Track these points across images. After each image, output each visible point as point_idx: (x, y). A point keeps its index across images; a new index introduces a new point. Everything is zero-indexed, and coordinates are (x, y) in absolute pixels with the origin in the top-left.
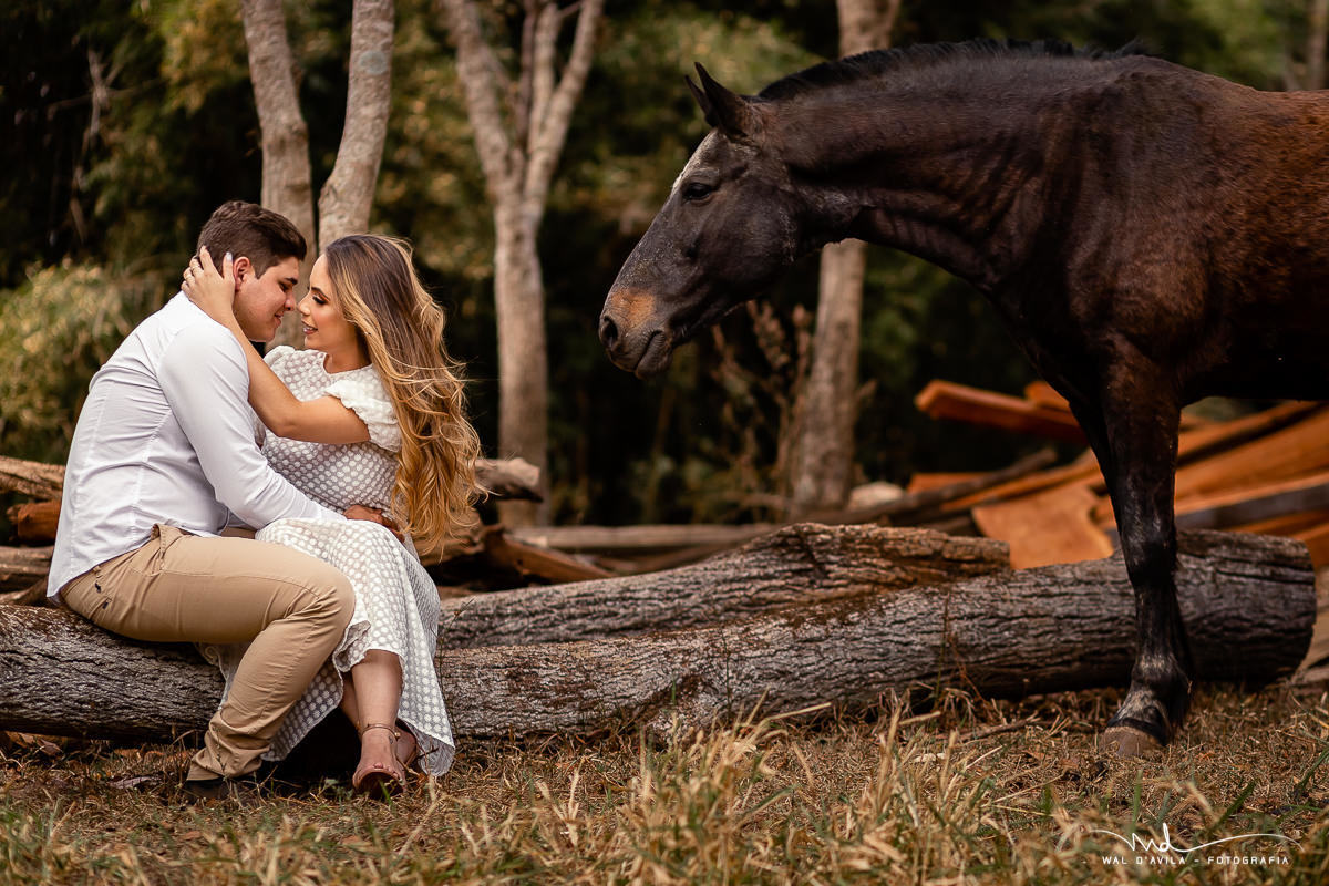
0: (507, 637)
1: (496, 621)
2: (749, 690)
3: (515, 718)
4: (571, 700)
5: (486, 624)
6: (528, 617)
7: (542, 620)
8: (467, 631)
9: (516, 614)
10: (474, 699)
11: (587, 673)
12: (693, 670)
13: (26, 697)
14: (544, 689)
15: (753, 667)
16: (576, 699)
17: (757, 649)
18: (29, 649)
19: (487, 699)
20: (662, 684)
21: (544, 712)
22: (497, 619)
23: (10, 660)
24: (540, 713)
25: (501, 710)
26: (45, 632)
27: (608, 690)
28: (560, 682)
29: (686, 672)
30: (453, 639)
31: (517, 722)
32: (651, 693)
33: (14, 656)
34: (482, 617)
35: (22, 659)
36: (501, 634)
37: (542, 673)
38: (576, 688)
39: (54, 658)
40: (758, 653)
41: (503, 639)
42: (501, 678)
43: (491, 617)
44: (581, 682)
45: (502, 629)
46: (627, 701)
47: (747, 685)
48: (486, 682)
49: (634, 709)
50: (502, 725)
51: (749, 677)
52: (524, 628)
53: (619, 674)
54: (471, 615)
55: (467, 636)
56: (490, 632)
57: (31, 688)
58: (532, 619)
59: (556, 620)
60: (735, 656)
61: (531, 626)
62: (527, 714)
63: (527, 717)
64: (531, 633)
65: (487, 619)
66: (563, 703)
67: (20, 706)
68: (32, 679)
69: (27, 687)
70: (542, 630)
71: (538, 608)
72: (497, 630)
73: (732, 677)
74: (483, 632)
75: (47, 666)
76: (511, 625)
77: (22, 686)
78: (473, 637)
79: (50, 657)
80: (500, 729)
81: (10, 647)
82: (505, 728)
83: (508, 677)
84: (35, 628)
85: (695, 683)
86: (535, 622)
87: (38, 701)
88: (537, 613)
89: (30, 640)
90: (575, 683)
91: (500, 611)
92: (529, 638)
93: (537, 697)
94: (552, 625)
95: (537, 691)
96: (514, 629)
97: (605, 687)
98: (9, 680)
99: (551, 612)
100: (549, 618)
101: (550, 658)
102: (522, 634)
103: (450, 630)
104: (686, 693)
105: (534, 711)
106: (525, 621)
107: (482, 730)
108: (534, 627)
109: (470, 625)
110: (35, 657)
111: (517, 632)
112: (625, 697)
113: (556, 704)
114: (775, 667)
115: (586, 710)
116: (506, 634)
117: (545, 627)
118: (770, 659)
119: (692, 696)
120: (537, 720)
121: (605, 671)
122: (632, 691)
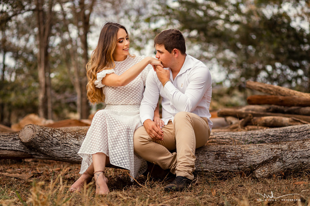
0: (291, 139)
1: (290, 134)
2: (296, 161)
3: (216, 167)
4: (235, 162)
5: (287, 135)
6: (298, 133)
7: (301, 134)
8: (281, 136)
9: (295, 132)
10: (203, 161)
11: (243, 154)
12: (278, 155)
13: (71, 155)
14: (227, 158)
15: (299, 154)
16: (237, 162)
17: (303, 148)
18: (71, 143)
19: (207, 161)
20: (266, 158)
21: (226, 165)
22: (290, 133)
23: (65, 146)
24: (225, 165)
25: (212, 164)
26: (77, 138)
27: (248, 159)
28: (233, 156)
29: (275, 155)
30: (278, 139)
31: (217, 168)
32: (262, 161)
33: (66, 145)
34: (286, 132)
35: (69, 145)
36: (290, 138)
37: (227, 153)
38: (238, 159)
39: (78, 145)
40: (302, 150)
41: (290, 139)
42: (214, 155)
43: (288, 133)
44: (240, 157)
45: (290, 136)
46: (254, 163)
47: (296, 160)
48: (208, 156)
49: (256, 166)
50: (212, 168)
51: (296, 157)
52: (296, 136)
53: (253, 155)
54: (284, 132)
55: (281, 138)
56: (287, 137)
57: (72, 153)
58: (299, 134)
59: (305, 134)
60: (293, 151)
61: (298, 136)
62: (220, 166)
63: (220, 167)
64: (298, 138)
65: (287, 133)
66: (233, 163)
67: (70, 157)
68: (72, 151)
69: (71, 153)
70: (301, 137)
71: (301, 131)
72: (289, 137)
73: (290, 157)
74: (285, 137)
75: (76, 147)
76: (293, 135)
77: (69, 152)
78: (282, 138)
79: (77, 145)
80: (212, 170)
81: (65, 142)
82: (213, 169)
83: (216, 154)
84: (75, 137)
85: (276, 159)
86: (299, 135)
87: (75, 156)
88: (300, 132)
89: (72, 141)
90: (238, 157)
91: (291, 131)
92: (297, 139)
93: (224, 161)
94: (304, 136)
95: (225, 159)
96: (294, 136)
97: (247, 159)
98: (65, 151)
99: (304, 132)
100: (303, 133)
101: (233, 149)
102: (295, 138)
103: (277, 136)
104: (272, 162)
105: (223, 165)
106: (296, 134)
107: (205, 170)
108: (299, 136)
109: (282, 135)
110: (73, 145)
111: (294, 137)
112: (254, 162)
113: (230, 163)
114: (307, 154)
115: (241, 165)
116: (292, 138)
117: (302, 136)
118: (305, 152)
119: (274, 162)
120: (224, 167)
121: (249, 154)
122: (256, 160)
